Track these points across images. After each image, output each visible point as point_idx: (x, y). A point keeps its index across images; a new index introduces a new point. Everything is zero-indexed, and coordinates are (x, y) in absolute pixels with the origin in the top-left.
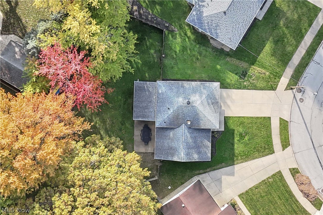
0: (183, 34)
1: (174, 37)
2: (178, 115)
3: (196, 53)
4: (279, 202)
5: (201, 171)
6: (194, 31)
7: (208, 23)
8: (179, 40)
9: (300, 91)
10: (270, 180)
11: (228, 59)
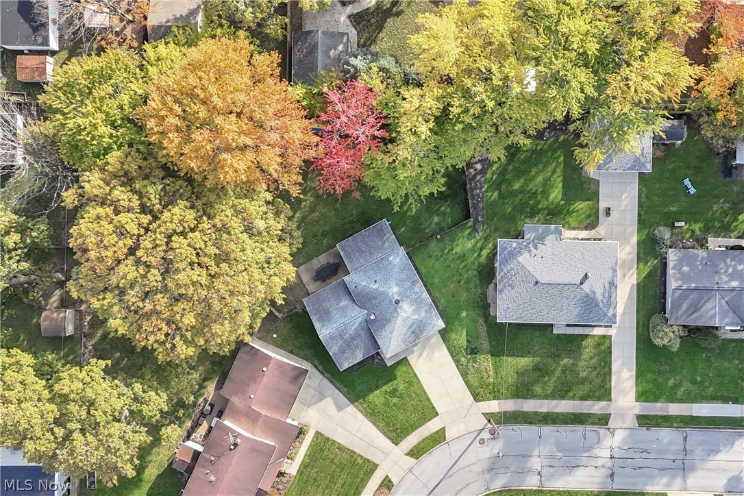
0: (479, 245)
1: (470, 236)
2: (375, 298)
3: (465, 276)
4: (338, 485)
5: (320, 367)
6: (492, 257)
7: (512, 269)
8: (470, 244)
9: (493, 432)
10: (359, 459)
11: (481, 320)
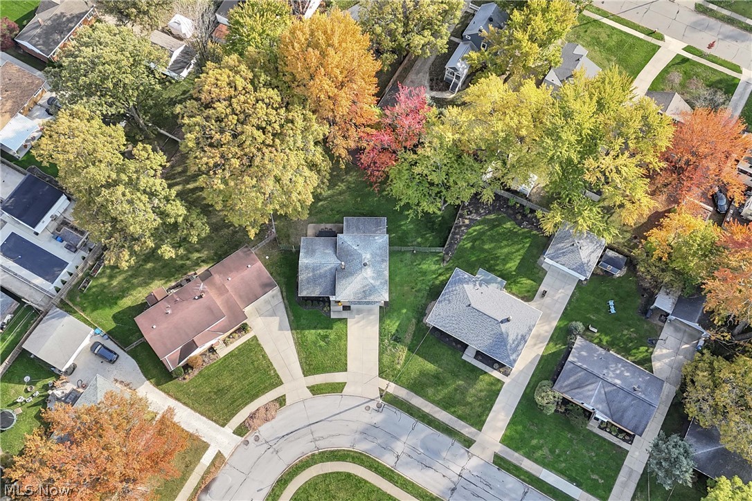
0: (440, 271)
1: (437, 262)
2: (351, 255)
3: (419, 286)
4: (246, 382)
6: (443, 284)
7: (456, 290)
8: (434, 267)
9: (379, 406)
10: (272, 372)
11: (414, 321)
